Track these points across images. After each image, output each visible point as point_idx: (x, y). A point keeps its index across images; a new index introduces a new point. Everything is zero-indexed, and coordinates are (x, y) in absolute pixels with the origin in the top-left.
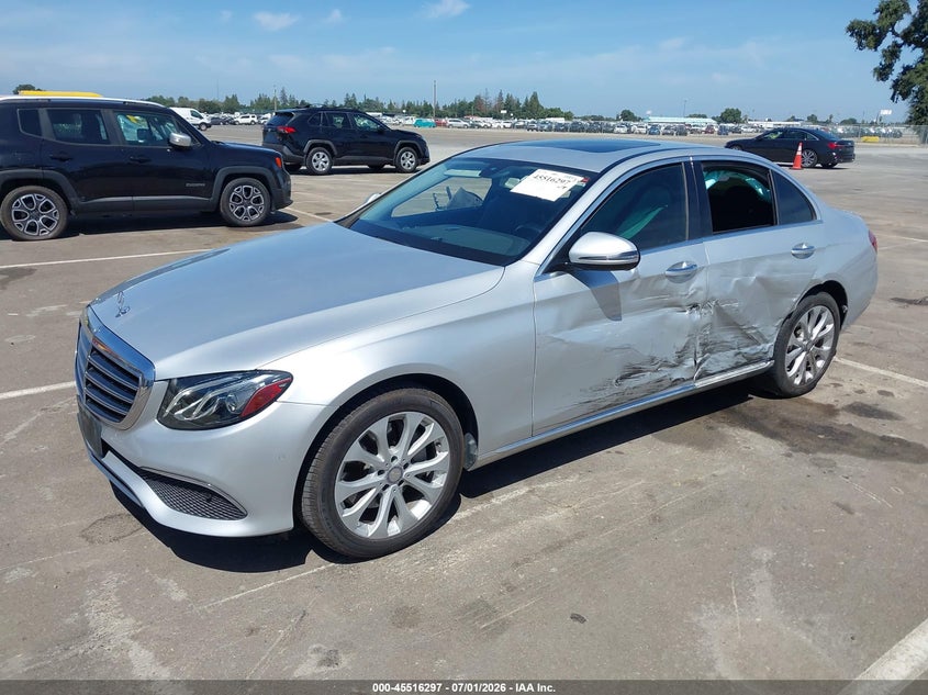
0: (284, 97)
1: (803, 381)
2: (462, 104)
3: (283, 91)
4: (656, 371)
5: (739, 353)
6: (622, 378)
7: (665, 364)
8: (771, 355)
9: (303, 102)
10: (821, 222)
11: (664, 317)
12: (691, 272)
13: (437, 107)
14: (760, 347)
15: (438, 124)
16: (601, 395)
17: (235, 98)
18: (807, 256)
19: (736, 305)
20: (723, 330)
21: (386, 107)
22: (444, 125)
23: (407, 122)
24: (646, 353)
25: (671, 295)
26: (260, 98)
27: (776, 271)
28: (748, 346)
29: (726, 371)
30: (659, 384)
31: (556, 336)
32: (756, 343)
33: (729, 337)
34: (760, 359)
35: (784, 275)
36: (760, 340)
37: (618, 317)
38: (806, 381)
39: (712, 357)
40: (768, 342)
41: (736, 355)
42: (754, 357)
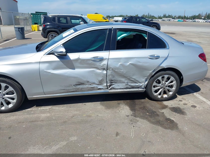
0: (149, 15)
1: (162, 97)
2: (194, 16)
3: (149, 13)
4: (91, 85)
5: (128, 85)
6: (76, 85)
7: (94, 83)
8: (143, 87)
9: (153, 16)
10: (169, 49)
11: (93, 71)
12: (102, 59)
13: (188, 17)
14: (138, 84)
15: (184, 21)
16: (69, 88)
17: (138, 15)
18: (157, 59)
19: (122, 71)
20: (119, 77)
21: (174, 17)
22: (186, 21)
23: (176, 20)
24: (85, 80)
25: (94, 65)
26: (143, 15)
27: (140, 62)
28: (132, 83)
29: (123, 89)
30: (93, 89)
31: (47, 71)
32: (136, 83)
33: (123, 80)
34: (138, 88)
35: (143, 64)
36: (137, 82)
37: (74, 68)
38: (164, 97)
39: (116, 84)
40: (142, 83)
41: (126, 85)
42: (135, 87)
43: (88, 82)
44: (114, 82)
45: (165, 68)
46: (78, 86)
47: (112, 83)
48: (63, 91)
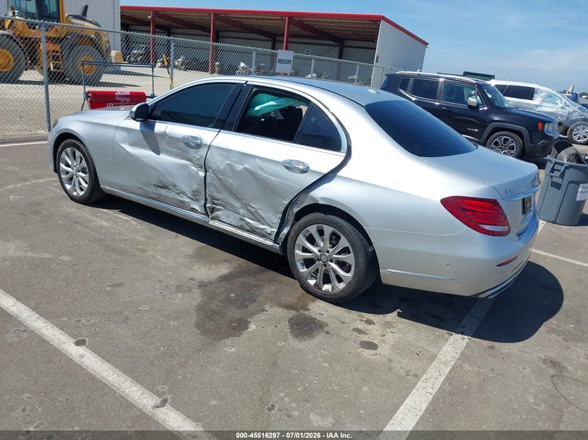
5: (243, 220)
6: (157, 186)
8: (273, 238)
11: (186, 165)
16: (147, 189)
19: (230, 181)
20: (230, 196)
24: (171, 179)
25: (187, 154)
27: (263, 170)
28: (252, 220)
29: (234, 226)
30: (182, 205)
31: (122, 145)
32: (259, 221)
33: (237, 204)
34: (263, 236)
35: (270, 177)
36: (262, 221)
37: (158, 152)
38: (323, 290)
39: (225, 212)
40: (271, 227)
41: (241, 219)
42: (258, 231)
43: (175, 186)
44: (221, 205)
45: (318, 204)
46: (160, 189)
47: (217, 205)
48: (140, 192)
